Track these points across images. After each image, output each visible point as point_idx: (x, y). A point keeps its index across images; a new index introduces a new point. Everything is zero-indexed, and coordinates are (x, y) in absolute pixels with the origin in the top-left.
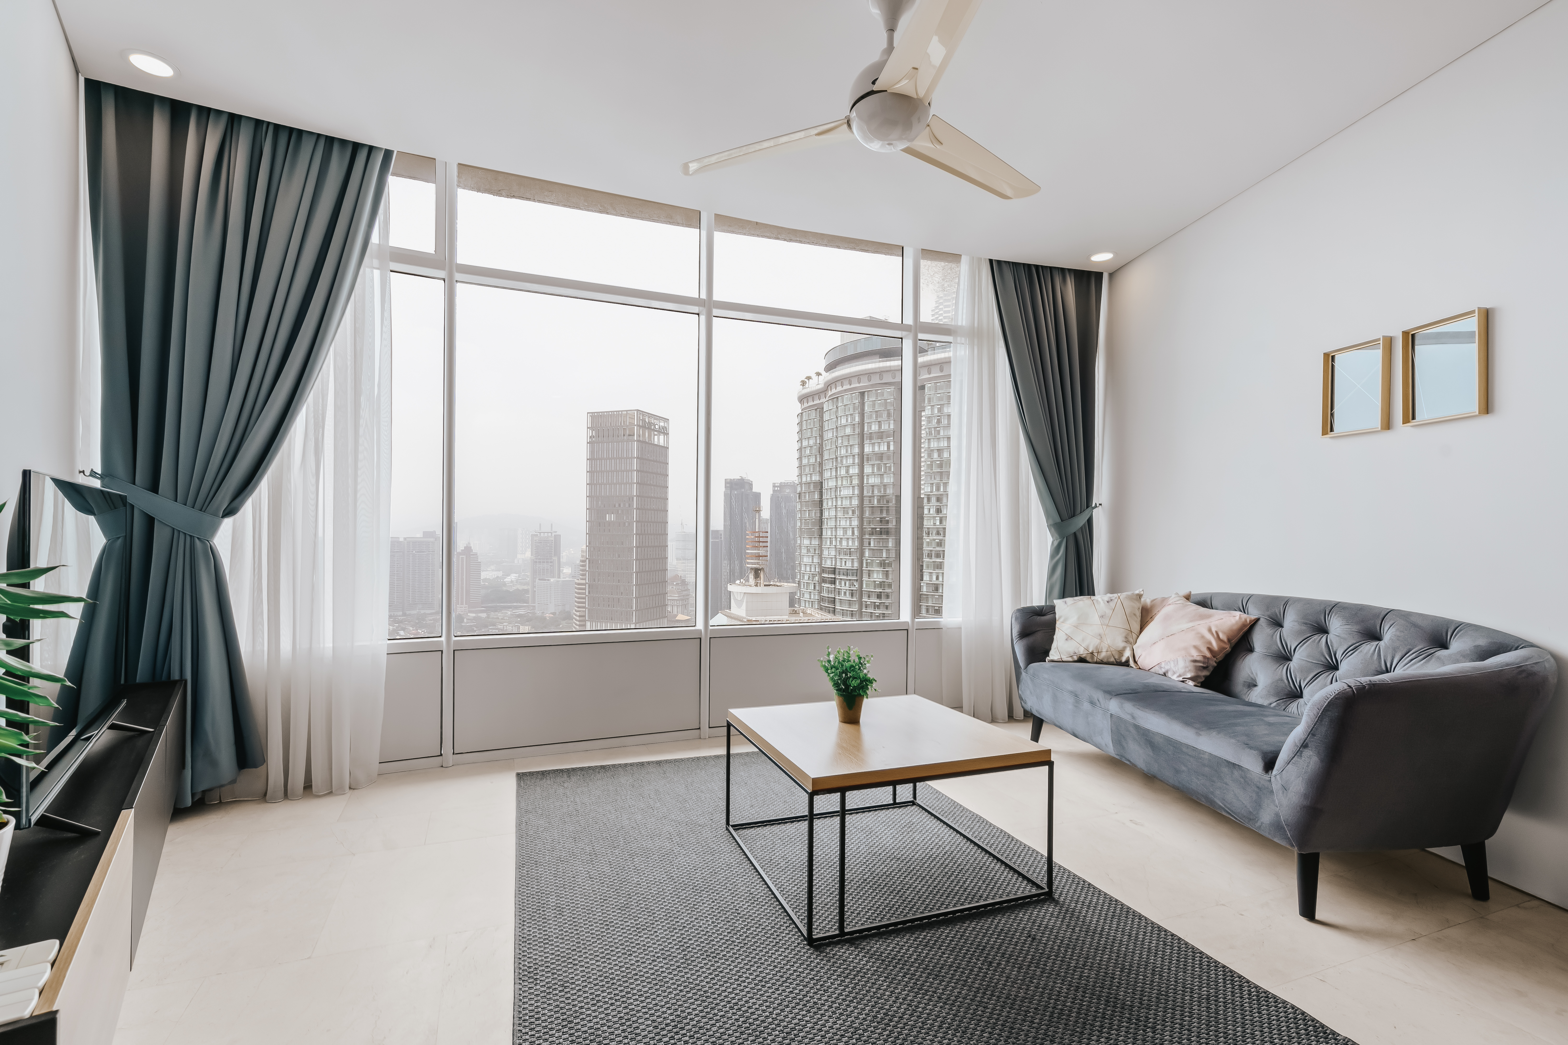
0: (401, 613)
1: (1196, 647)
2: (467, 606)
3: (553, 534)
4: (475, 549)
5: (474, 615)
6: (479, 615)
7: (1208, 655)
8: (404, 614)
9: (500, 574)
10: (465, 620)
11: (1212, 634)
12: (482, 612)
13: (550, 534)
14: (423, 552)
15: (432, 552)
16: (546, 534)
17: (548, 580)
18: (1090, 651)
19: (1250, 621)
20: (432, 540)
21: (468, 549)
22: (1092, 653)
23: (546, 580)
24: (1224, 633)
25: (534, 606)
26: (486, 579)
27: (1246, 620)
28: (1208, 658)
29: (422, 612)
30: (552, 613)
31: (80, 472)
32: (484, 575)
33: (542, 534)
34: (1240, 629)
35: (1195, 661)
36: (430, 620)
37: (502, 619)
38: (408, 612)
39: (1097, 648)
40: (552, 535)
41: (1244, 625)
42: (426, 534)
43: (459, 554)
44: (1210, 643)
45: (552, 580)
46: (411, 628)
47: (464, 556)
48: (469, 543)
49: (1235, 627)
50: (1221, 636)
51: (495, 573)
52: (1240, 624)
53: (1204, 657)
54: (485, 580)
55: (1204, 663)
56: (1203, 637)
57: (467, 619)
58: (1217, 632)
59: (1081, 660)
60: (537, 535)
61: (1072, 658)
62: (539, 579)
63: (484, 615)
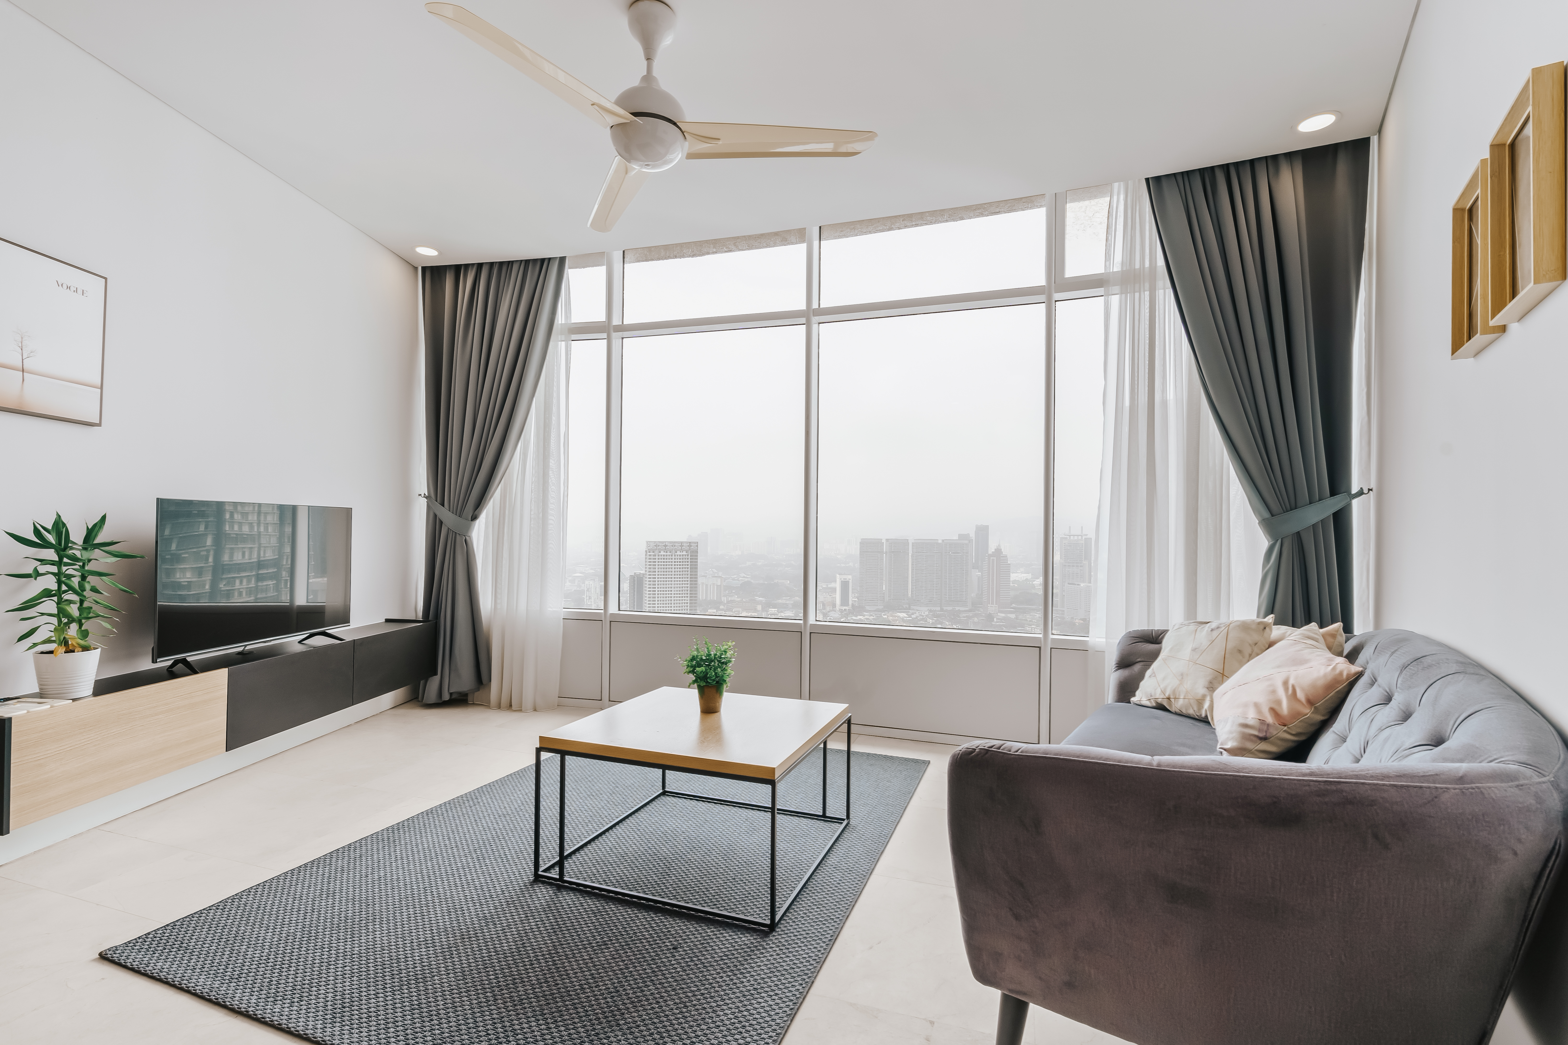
0: (939, 609)
1: (1257, 705)
2: (997, 606)
3: (1084, 537)
4: (1005, 552)
5: (1003, 615)
6: (1009, 615)
7: (1270, 719)
8: (942, 610)
9: (1029, 576)
10: (995, 620)
11: (1286, 689)
12: (1011, 612)
13: (1080, 537)
14: (958, 553)
15: (966, 553)
16: (1076, 538)
17: (1078, 585)
18: (1167, 695)
19: (1348, 675)
20: (966, 542)
21: (998, 551)
22: (1169, 698)
23: (1075, 584)
24: (1303, 689)
25: (1063, 611)
26: (1015, 580)
27: (1341, 673)
28: (1268, 725)
29: (957, 608)
30: (1081, 619)
31: (419, 495)
32: (1014, 576)
33: (1072, 537)
34: (1329, 687)
35: (1246, 726)
36: (964, 617)
37: (1030, 621)
38: (945, 608)
39: (1174, 692)
40: (1082, 538)
41: (1336, 681)
42: (961, 536)
43: (990, 556)
44: (1279, 702)
45: (1082, 585)
46: (947, 623)
47: (995, 558)
48: (999, 545)
49: (1321, 683)
50: (1300, 695)
51: (1025, 575)
52: (1329, 678)
53: (1262, 722)
54: (1015, 582)
55: (1260, 730)
56: (1274, 692)
57: (997, 619)
58: (1293, 687)
59: (1161, 707)
60: (1067, 538)
61: (1151, 702)
62: (1068, 583)
63: (1013, 616)
